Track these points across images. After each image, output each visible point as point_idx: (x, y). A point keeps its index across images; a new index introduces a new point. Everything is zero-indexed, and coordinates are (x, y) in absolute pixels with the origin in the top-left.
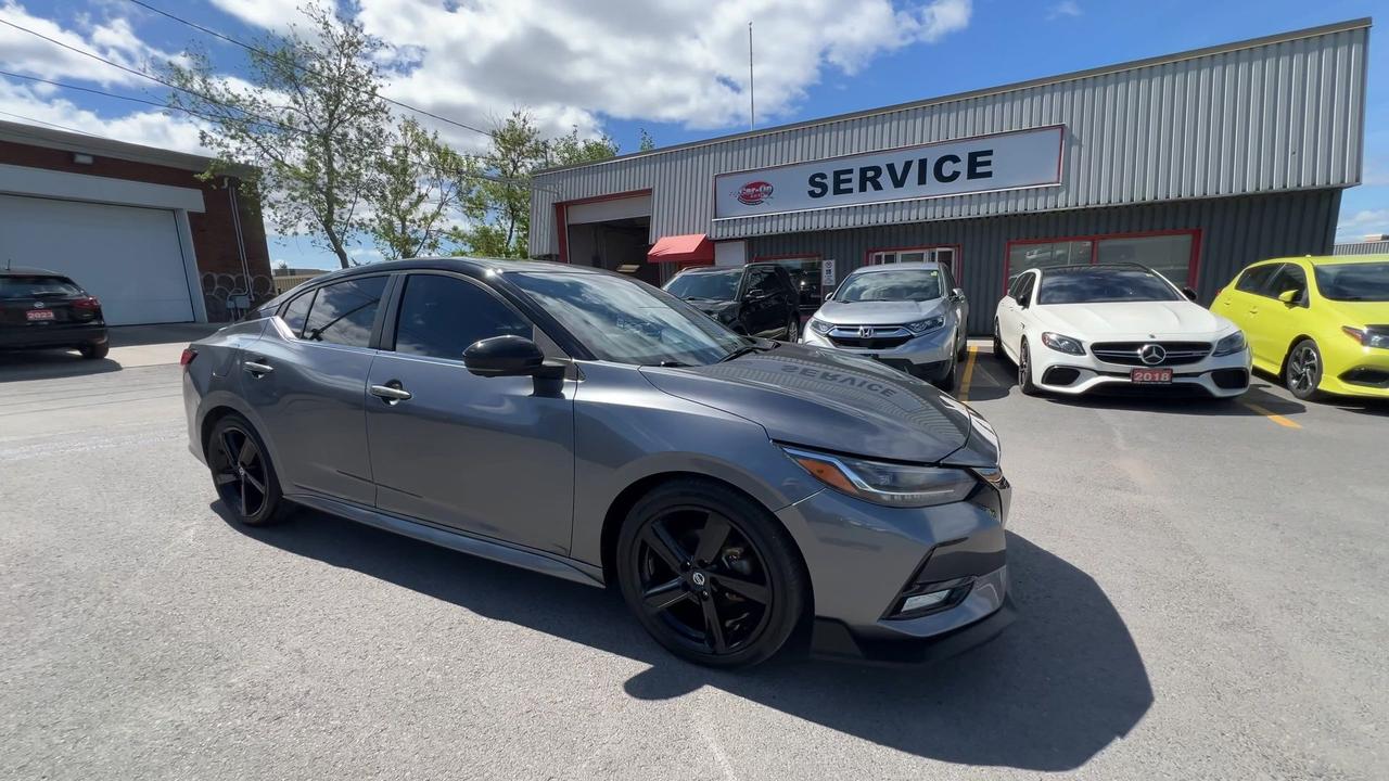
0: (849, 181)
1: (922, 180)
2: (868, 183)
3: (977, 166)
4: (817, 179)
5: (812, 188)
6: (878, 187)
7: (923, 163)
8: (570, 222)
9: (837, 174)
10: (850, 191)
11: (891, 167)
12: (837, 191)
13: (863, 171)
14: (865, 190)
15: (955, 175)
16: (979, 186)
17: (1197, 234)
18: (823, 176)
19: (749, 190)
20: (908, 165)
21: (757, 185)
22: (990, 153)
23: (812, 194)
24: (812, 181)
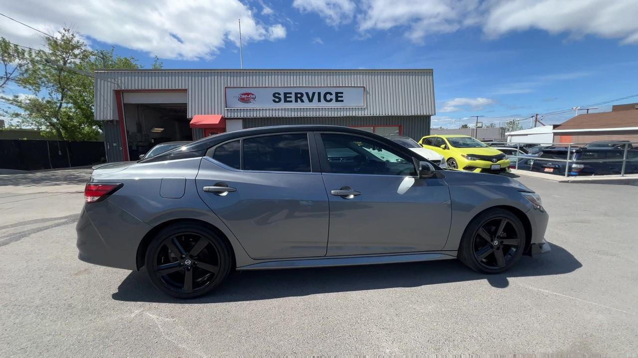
0: (291, 97)
1: (319, 100)
2: (298, 99)
3: (338, 97)
4: (277, 95)
5: (274, 99)
6: (302, 101)
7: (319, 94)
8: (126, 102)
9: (285, 94)
10: (291, 101)
11: (307, 94)
12: (286, 101)
13: (296, 94)
14: (297, 102)
15: (331, 100)
16: (339, 105)
17: (400, 127)
18: (279, 94)
19: (243, 96)
20: (314, 93)
21: (248, 94)
22: (342, 93)
23: (274, 101)
24: (274, 95)
